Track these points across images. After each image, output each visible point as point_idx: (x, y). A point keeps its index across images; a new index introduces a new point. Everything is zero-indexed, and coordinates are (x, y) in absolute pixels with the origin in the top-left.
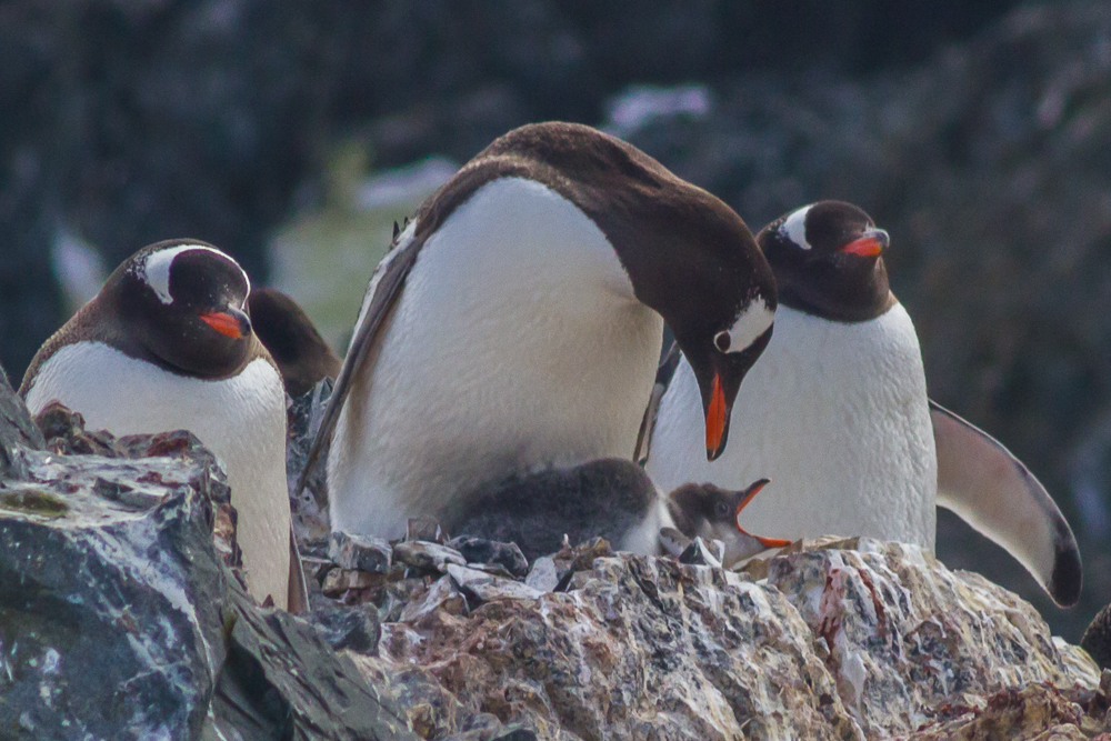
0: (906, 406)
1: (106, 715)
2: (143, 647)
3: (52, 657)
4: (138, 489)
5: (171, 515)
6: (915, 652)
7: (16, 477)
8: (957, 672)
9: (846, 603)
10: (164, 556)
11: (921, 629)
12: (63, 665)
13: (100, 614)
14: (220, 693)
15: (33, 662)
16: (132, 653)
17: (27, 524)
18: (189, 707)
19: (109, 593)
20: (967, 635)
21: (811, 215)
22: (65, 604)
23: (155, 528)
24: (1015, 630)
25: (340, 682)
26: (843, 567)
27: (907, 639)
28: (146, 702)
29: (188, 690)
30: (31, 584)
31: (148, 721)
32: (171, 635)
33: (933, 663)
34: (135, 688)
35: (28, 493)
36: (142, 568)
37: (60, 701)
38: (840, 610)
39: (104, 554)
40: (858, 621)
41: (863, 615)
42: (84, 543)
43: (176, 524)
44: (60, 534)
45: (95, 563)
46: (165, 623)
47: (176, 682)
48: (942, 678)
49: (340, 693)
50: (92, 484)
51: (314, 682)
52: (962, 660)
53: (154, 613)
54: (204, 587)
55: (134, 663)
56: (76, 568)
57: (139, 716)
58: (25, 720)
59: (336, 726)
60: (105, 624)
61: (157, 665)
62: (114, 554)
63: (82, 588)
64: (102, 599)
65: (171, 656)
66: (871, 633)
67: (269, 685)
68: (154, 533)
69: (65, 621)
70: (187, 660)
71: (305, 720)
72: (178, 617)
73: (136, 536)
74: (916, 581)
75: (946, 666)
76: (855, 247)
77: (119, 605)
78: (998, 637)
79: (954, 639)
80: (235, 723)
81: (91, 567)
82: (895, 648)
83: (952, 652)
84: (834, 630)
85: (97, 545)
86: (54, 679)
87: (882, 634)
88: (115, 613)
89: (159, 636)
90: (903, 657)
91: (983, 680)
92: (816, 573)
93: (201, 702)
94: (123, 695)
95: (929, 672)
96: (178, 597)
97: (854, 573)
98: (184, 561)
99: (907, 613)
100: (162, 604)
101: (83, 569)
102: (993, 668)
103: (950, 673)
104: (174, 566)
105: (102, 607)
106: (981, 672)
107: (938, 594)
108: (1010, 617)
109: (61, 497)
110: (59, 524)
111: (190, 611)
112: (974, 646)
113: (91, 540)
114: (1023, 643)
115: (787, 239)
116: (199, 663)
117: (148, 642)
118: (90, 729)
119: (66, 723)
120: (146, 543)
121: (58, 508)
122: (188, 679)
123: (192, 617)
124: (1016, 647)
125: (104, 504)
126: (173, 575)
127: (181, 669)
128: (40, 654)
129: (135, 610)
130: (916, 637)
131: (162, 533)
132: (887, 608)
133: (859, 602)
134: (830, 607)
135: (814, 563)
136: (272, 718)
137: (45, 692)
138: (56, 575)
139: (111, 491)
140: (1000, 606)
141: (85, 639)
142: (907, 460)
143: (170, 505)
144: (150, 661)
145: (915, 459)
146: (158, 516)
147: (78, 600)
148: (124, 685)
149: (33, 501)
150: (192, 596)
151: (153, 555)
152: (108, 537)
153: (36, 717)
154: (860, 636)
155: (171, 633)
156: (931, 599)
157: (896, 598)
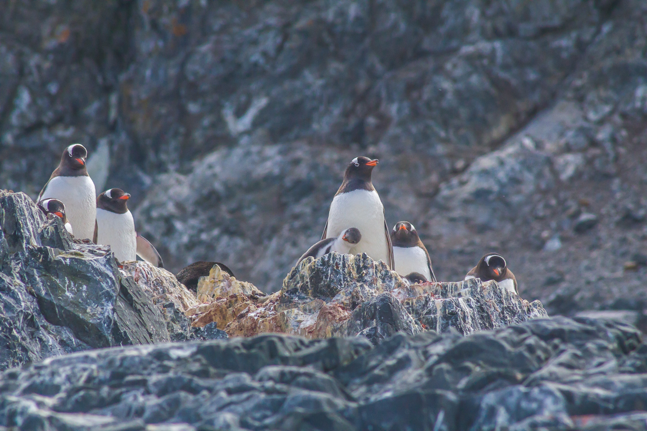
0: (131, 231)
1: (97, 299)
2: (104, 285)
3: (85, 287)
4: (98, 251)
5: (108, 257)
6: (154, 285)
7: (71, 249)
8: (163, 289)
9: (140, 275)
10: (107, 266)
11: (155, 280)
12: (87, 289)
13: (95, 278)
14: (119, 295)
15: (81, 288)
16: (102, 286)
17: (78, 259)
18: (115, 298)
19: (96, 273)
20: (165, 281)
21: (111, 191)
22: (87, 276)
23: (105, 260)
24: (173, 281)
25: (140, 292)
26: (139, 267)
27: (153, 282)
28: (105, 297)
29: (114, 294)
30: (79, 271)
31: (106, 300)
32: (110, 283)
33: (158, 287)
34: (103, 294)
35: (75, 252)
36: (103, 268)
37: (87, 296)
38: (139, 276)
39: (95, 265)
40: (143, 278)
41: (144, 277)
42: (90, 263)
43: (109, 259)
44: (85, 261)
45: (93, 267)
46: (108, 280)
47: (112, 293)
48: (160, 290)
49: (140, 295)
50: (88, 250)
51: (135, 293)
52: (164, 287)
53: (106, 278)
54: (115, 272)
55: (102, 289)
56: (89, 268)
57: (104, 300)
58: (80, 300)
59: (140, 302)
60: (96, 280)
61: (107, 289)
62: (96, 265)
63: (91, 273)
64: (95, 275)
65: (110, 287)
66: (145, 281)
67: (129, 293)
68: (105, 261)
69: (88, 280)
70: (114, 288)
71: (135, 300)
72: (111, 279)
73: (101, 261)
74: (153, 270)
75: (161, 288)
76: (122, 198)
77: (98, 276)
78: (170, 282)
79: (162, 282)
80: (122, 301)
81: (92, 268)
82: (150, 284)
83: (162, 285)
84: (138, 280)
85: (93, 263)
86: (86, 292)
87: (148, 281)
88: (98, 278)
89: (107, 283)
90: (152, 286)
91: (168, 291)
92: (133, 268)
93: (116, 297)
94: (100, 295)
95: (157, 289)
96: (111, 275)
97: (141, 268)
98: (111, 267)
99: (152, 277)
100: (108, 276)
101: (90, 269)
102: (170, 289)
103: (162, 289)
104: (110, 268)
105: (95, 276)
106: (168, 289)
107: (158, 273)
108: (171, 277)
109: (82, 253)
110: (83, 259)
111: (113, 277)
112: (166, 284)
113: (91, 262)
114: (175, 283)
115: (106, 196)
116: (116, 288)
117: (105, 284)
118: (93, 302)
119: (88, 301)
120: (103, 263)
121: (81, 255)
122: (114, 292)
123: (114, 279)
124: (174, 284)
125: (91, 255)
126: (109, 270)
127: (113, 290)
128: (82, 287)
129: (102, 277)
130: (154, 282)
131: (106, 261)
132: (148, 276)
133: (143, 275)
134: (137, 275)
135: (133, 266)
136: (129, 300)
137: (84, 294)
138: (84, 270)
139: (91, 252)
140: (169, 275)
141: (91, 283)
142: (131, 243)
143: (108, 255)
144: (106, 288)
145: (133, 243)
146: (105, 257)
147: (90, 275)
148: (100, 293)
149: (76, 254)
150: (114, 274)
151: (105, 266)
152: (95, 262)
153: (82, 300)
154: (143, 282)
155: (110, 282)
156: (156, 274)
157: (150, 273)
